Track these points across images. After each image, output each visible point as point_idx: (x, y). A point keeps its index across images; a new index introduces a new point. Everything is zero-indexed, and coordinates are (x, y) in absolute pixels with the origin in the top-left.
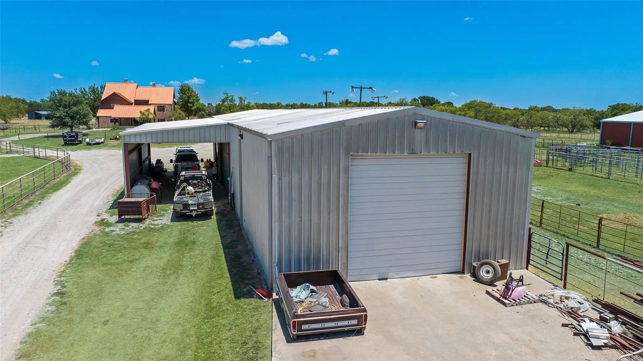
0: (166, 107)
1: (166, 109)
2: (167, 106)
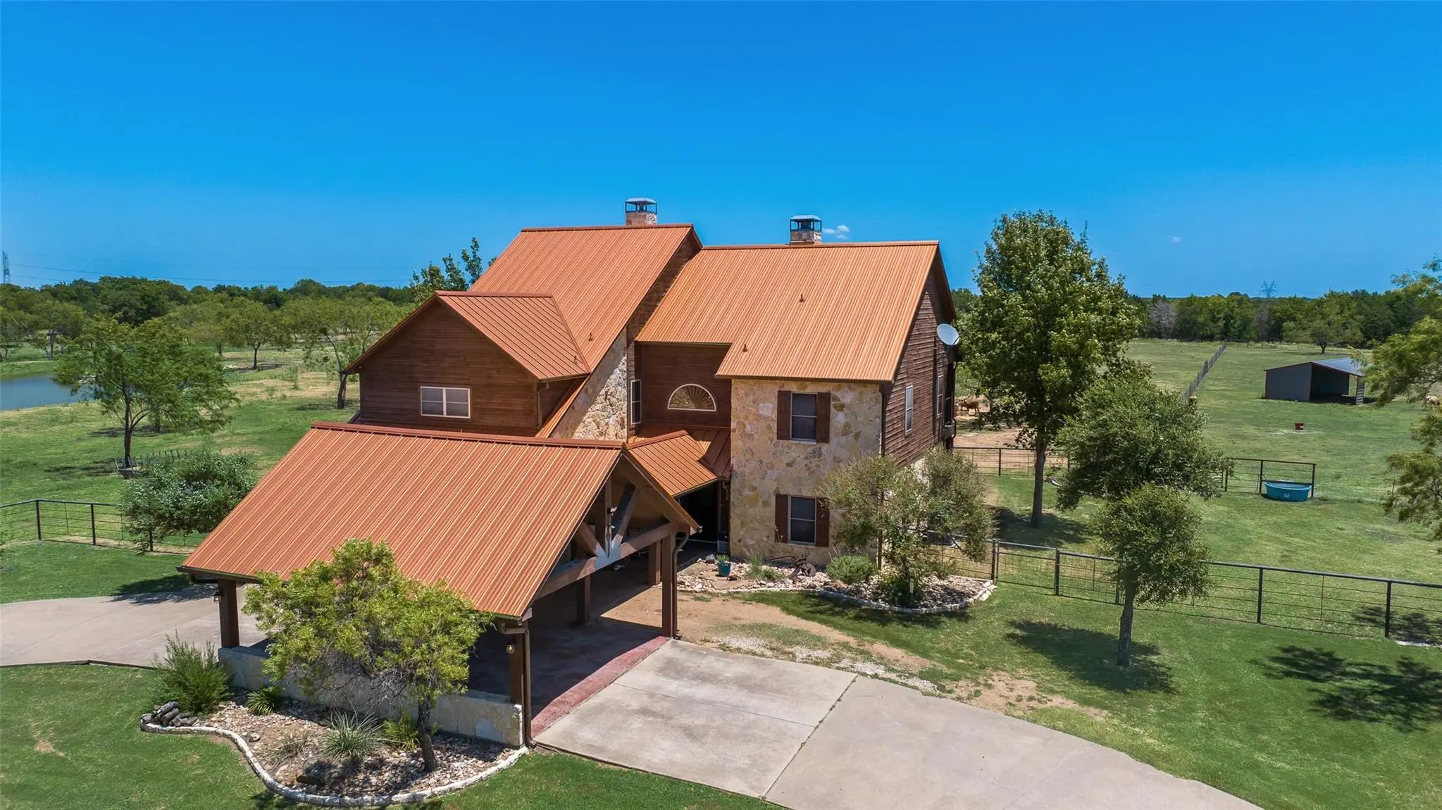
0: (841, 407)
1: (838, 419)
2: (847, 397)
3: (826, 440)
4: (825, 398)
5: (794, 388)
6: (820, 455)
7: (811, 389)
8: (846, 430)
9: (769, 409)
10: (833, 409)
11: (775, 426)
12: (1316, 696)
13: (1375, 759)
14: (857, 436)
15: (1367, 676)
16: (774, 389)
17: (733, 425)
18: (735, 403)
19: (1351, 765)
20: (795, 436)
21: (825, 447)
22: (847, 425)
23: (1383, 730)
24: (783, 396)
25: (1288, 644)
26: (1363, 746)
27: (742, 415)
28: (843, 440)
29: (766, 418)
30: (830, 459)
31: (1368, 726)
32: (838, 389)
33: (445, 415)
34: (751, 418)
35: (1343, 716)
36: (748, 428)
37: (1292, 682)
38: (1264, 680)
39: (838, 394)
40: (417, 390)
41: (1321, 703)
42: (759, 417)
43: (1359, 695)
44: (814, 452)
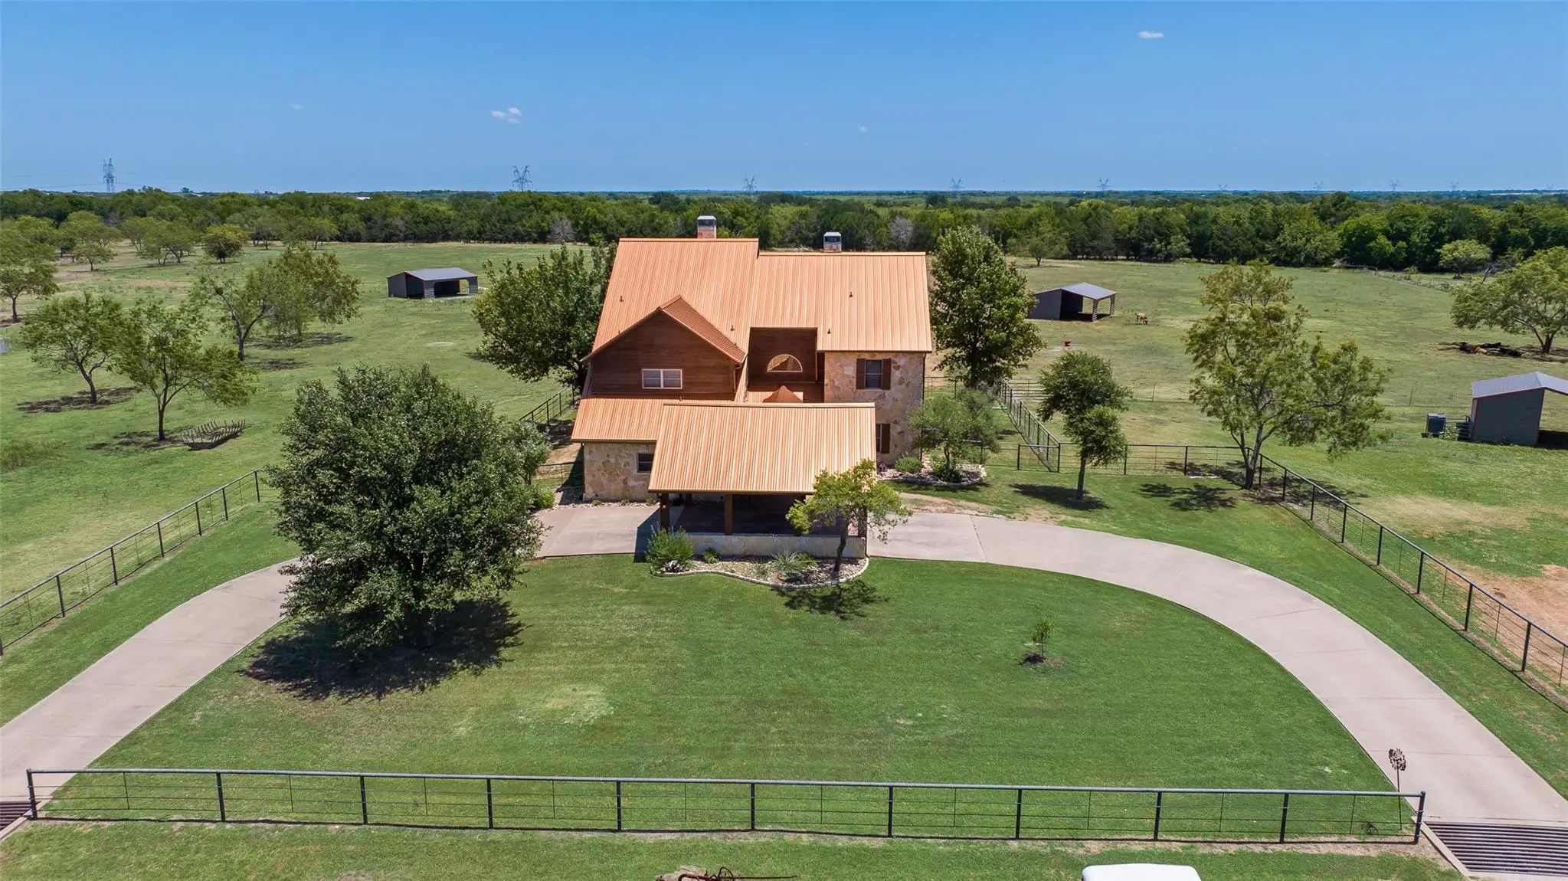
0: (898, 368)
1: (896, 375)
2: (902, 361)
3: (888, 387)
4: (888, 362)
5: (867, 357)
6: (884, 397)
7: (878, 357)
8: (901, 382)
9: (851, 371)
10: (892, 369)
11: (854, 381)
12: (1170, 503)
13: (1203, 523)
14: (908, 385)
15: (1185, 493)
16: (854, 358)
17: (826, 381)
18: (827, 368)
19: (1196, 527)
20: (868, 386)
21: (887, 393)
22: (902, 378)
23: (1201, 513)
24: (860, 362)
25: (1144, 483)
26: (1197, 520)
27: (832, 375)
28: (899, 387)
29: (848, 376)
30: (890, 400)
31: (1196, 512)
32: (896, 356)
33: (662, 387)
34: (839, 377)
35: (1185, 509)
36: (837, 383)
37: (1157, 499)
38: (1144, 499)
39: (895, 359)
40: (639, 371)
41: (1172, 505)
42: (844, 376)
43: (1187, 501)
44: (880, 396)
